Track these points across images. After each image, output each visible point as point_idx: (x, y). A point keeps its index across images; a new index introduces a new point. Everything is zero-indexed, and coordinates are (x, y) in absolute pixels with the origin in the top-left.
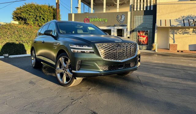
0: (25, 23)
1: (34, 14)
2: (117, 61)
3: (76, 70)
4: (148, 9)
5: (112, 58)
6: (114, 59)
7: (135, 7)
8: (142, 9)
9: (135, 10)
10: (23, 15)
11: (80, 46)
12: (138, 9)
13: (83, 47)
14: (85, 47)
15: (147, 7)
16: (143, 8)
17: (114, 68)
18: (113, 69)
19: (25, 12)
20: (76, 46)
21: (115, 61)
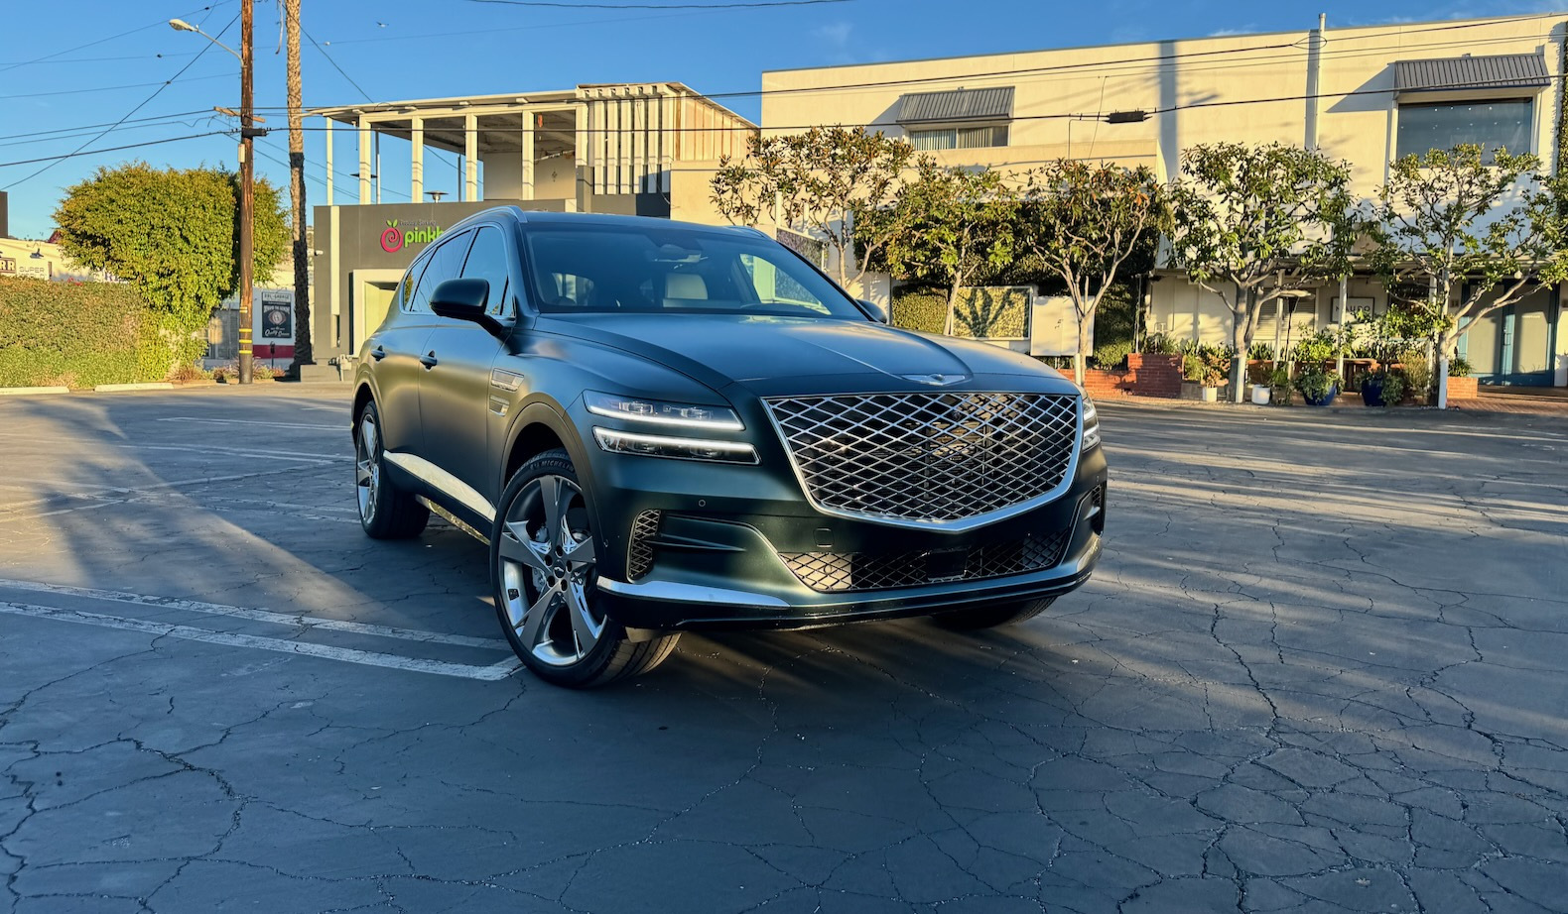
0: (108, 258)
1: (138, 217)
2: (921, 523)
3: (622, 578)
4: (652, 189)
5: (884, 505)
6: (899, 511)
7: (599, 178)
8: (625, 190)
9: (599, 190)
10: (94, 224)
11: (659, 411)
12: (612, 190)
13: (676, 414)
14: (690, 415)
15: (645, 180)
16: (632, 186)
17: (896, 577)
18: (885, 583)
19: (101, 209)
20: (631, 409)
21: (903, 522)
